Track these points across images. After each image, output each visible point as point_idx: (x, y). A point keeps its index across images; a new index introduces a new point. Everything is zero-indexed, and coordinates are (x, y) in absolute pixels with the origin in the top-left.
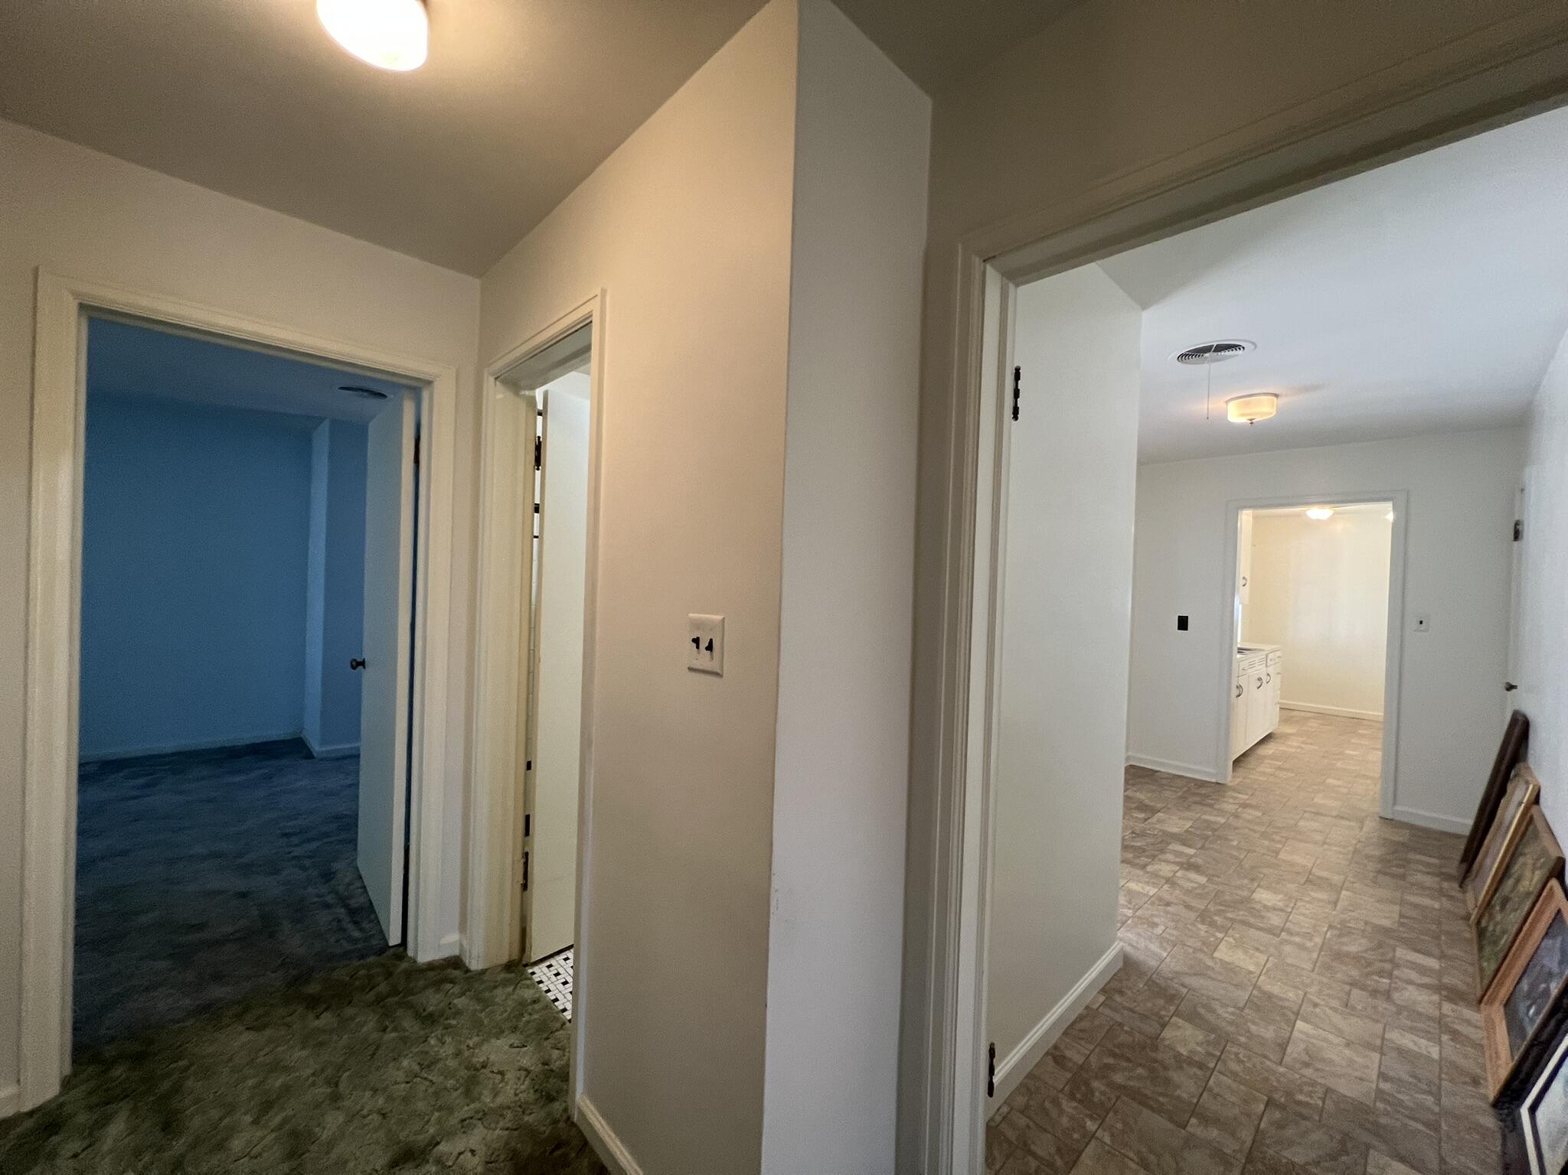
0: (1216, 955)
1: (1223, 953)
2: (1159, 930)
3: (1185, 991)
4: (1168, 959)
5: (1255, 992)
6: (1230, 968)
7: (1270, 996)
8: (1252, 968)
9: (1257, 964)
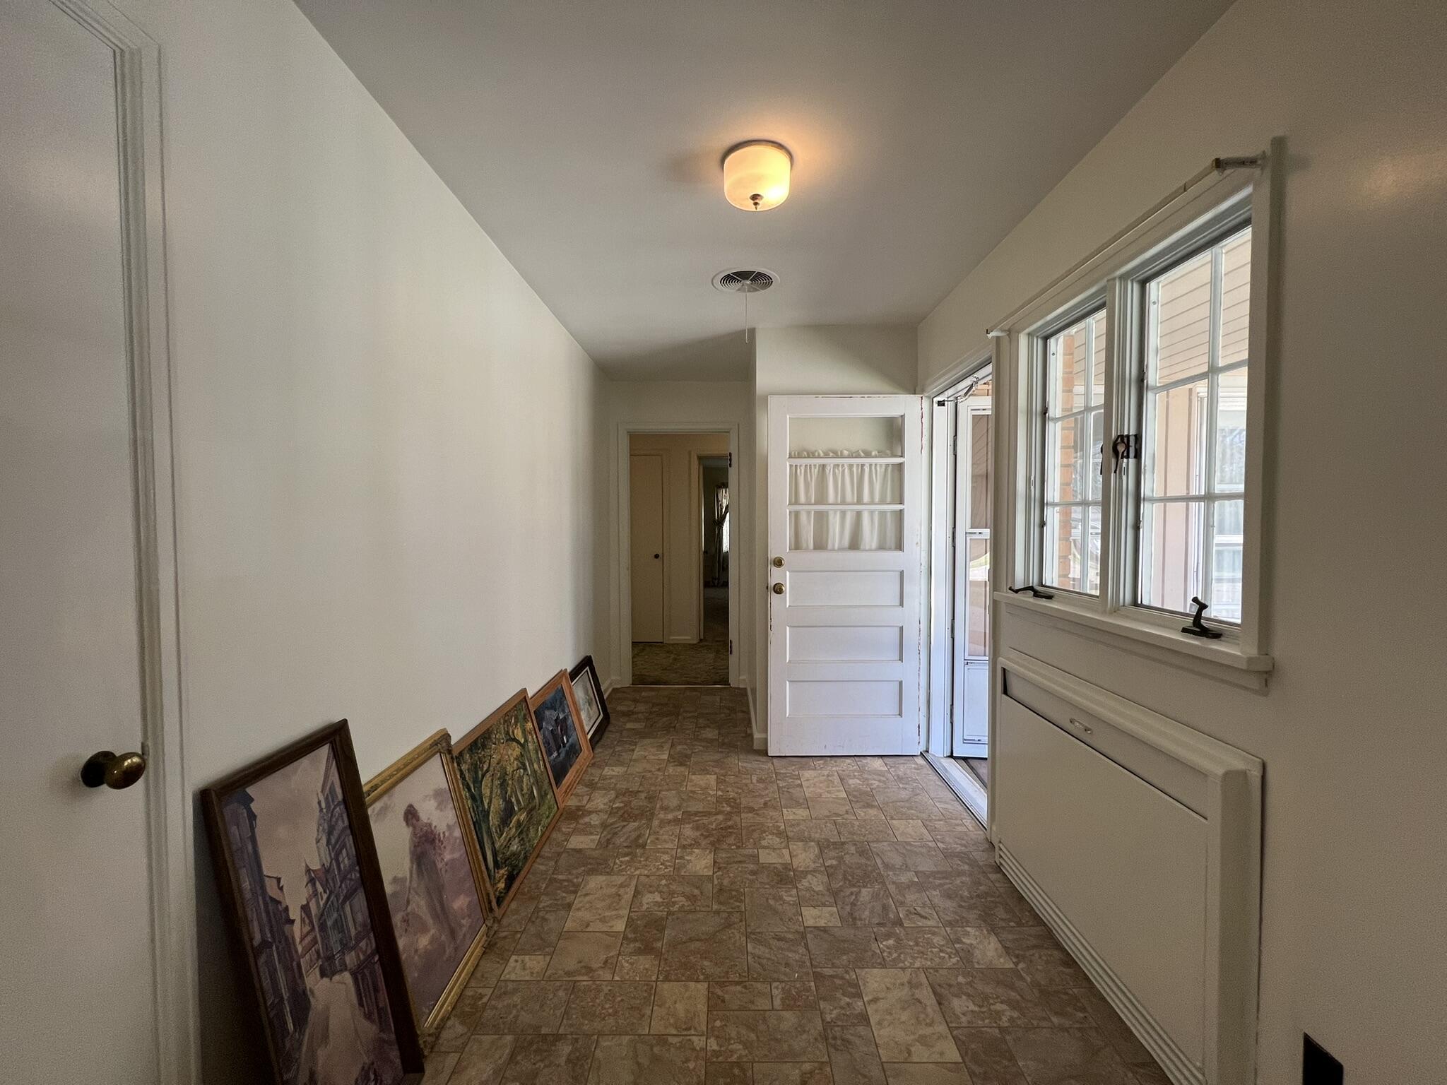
0: (715, 777)
1: (712, 779)
2: (754, 779)
3: (720, 750)
4: (737, 762)
5: (689, 763)
6: (705, 771)
7: (681, 764)
8: (693, 777)
9: (692, 781)
